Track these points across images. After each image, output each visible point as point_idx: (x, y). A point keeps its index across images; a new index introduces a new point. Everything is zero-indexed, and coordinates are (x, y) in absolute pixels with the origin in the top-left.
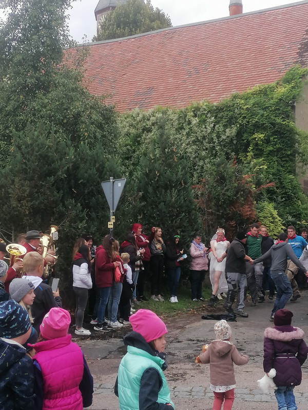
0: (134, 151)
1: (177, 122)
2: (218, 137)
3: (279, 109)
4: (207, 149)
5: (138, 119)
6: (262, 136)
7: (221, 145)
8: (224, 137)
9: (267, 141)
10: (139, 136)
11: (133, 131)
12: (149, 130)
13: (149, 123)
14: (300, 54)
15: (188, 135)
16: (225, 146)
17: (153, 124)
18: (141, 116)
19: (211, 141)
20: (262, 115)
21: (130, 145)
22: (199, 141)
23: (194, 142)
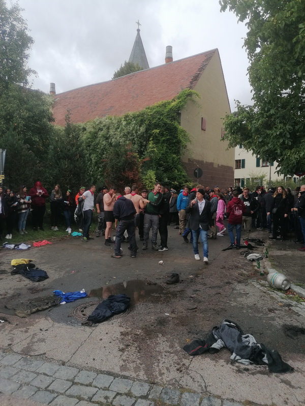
0: (92, 142)
1: (117, 124)
2: (136, 132)
3: (169, 115)
4: (130, 140)
5: (97, 123)
6: (158, 131)
7: (137, 138)
8: (139, 133)
9: (162, 135)
10: (96, 133)
11: (93, 130)
12: (101, 129)
13: (102, 125)
14: (191, 83)
15: (121, 131)
16: (140, 138)
17: (104, 126)
18: (98, 121)
19: (132, 135)
20: (159, 119)
21: (90, 138)
22: (126, 135)
23: (123, 135)
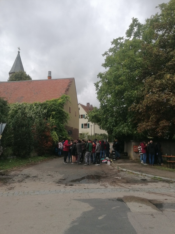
1: (30, 107)
2: (42, 112)
4: (38, 116)
5: (17, 105)
6: (54, 113)
10: (17, 110)
11: (15, 109)
13: (21, 107)
14: (66, 92)
15: (33, 111)
16: (43, 115)
20: (55, 107)
21: (14, 113)
